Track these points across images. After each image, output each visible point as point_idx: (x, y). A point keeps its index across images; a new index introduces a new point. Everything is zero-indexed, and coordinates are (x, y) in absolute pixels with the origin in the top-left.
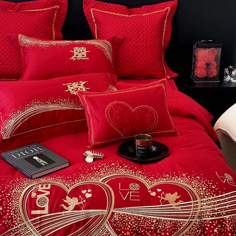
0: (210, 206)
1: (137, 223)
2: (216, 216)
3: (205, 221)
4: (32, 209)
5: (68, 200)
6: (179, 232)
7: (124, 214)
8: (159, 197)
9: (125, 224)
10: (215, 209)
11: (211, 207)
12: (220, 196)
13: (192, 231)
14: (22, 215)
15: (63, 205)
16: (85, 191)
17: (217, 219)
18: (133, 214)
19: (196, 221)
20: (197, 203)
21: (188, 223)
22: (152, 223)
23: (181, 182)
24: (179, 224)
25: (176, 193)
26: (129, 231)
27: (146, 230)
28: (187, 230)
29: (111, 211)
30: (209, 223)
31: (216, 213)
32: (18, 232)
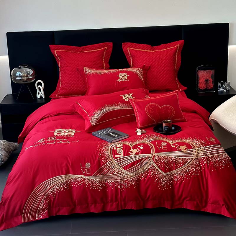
0: (202, 151)
1: (166, 160)
3: (200, 158)
4: (115, 155)
5: (132, 150)
6: (187, 163)
7: (160, 156)
8: (177, 148)
9: (161, 161)
10: (204, 152)
12: (207, 147)
13: (194, 163)
14: (111, 157)
15: (130, 152)
16: (140, 146)
17: (206, 157)
18: (164, 156)
19: (195, 158)
20: (195, 150)
21: (191, 159)
23: (188, 141)
24: (187, 160)
25: (185, 146)
28: (191, 162)
29: (153, 154)
30: (202, 159)
31: (205, 154)
32: (109, 165)
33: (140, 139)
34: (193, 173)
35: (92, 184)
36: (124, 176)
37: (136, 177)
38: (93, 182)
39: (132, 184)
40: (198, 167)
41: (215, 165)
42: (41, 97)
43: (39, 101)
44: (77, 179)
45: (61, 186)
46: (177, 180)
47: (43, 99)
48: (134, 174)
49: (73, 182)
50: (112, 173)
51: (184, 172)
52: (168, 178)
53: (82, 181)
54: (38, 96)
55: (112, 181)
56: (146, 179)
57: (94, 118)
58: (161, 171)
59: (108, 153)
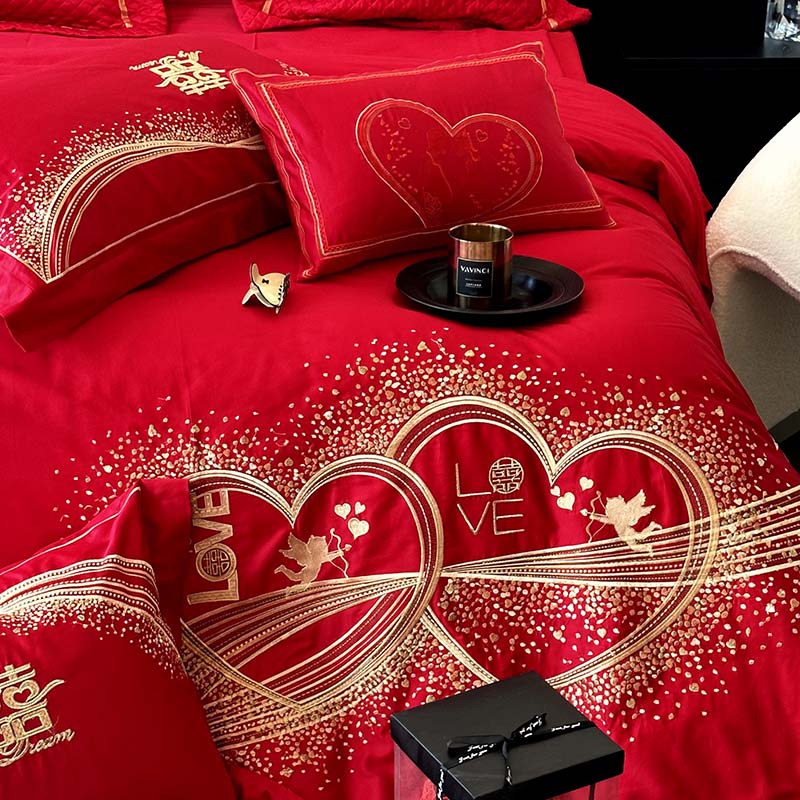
0: (749, 535)
1: (520, 605)
2: (769, 565)
3: (734, 582)
6: (651, 622)
7: (477, 580)
8: (584, 512)
9: (483, 612)
10: (764, 541)
11: (754, 536)
12: (779, 495)
13: (692, 616)
15: (283, 569)
16: (347, 510)
17: (772, 574)
18: (506, 578)
21: (677, 592)
22: (568, 601)
24: (647, 599)
26: (495, 630)
27: (550, 623)
28: (675, 614)
29: (436, 575)
31: (768, 555)
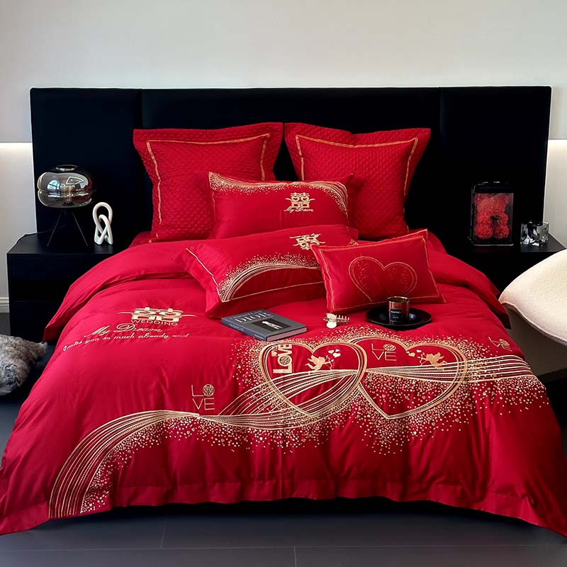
0: (478, 368)
1: (394, 385)
2: (485, 379)
3: (473, 383)
4: (273, 368)
5: (314, 359)
6: (443, 395)
7: (379, 375)
9: (380, 386)
10: (484, 371)
12: (491, 358)
13: (458, 394)
14: (263, 373)
17: (486, 382)
18: (389, 375)
19: (462, 384)
20: (463, 364)
21: (453, 385)
22: (412, 385)
23: (446, 344)
25: (439, 354)
26: (384, 393)
27: (404, 393)
28: (452, 392)
29: (364, 371)
30: (477, 386)
31: (485, 375)
32: (259, 392)
33: (333, 335)
34: (454, 418)
35: (216, 435)
36: (292, 418)
37: (320, 421)
38: (218, 431)
39: (310, 438)
40: (469, 404)
41: (508, 401)
42: (105, 242)
43: (100, 251)
44: (181, 422)
45: (144, 437)
46: (418, 433)
47: (110, 248)
48: (316, 414)
49: (171, 429)
50: (266, 411)
51: (435, 414)
52: (397, 428)
53: (192, 427)
54: (98, 240)
55: (263, 430)
56: (345, 428)
57: (228, 287)
58: (379, 411)
59: (258, 362)
